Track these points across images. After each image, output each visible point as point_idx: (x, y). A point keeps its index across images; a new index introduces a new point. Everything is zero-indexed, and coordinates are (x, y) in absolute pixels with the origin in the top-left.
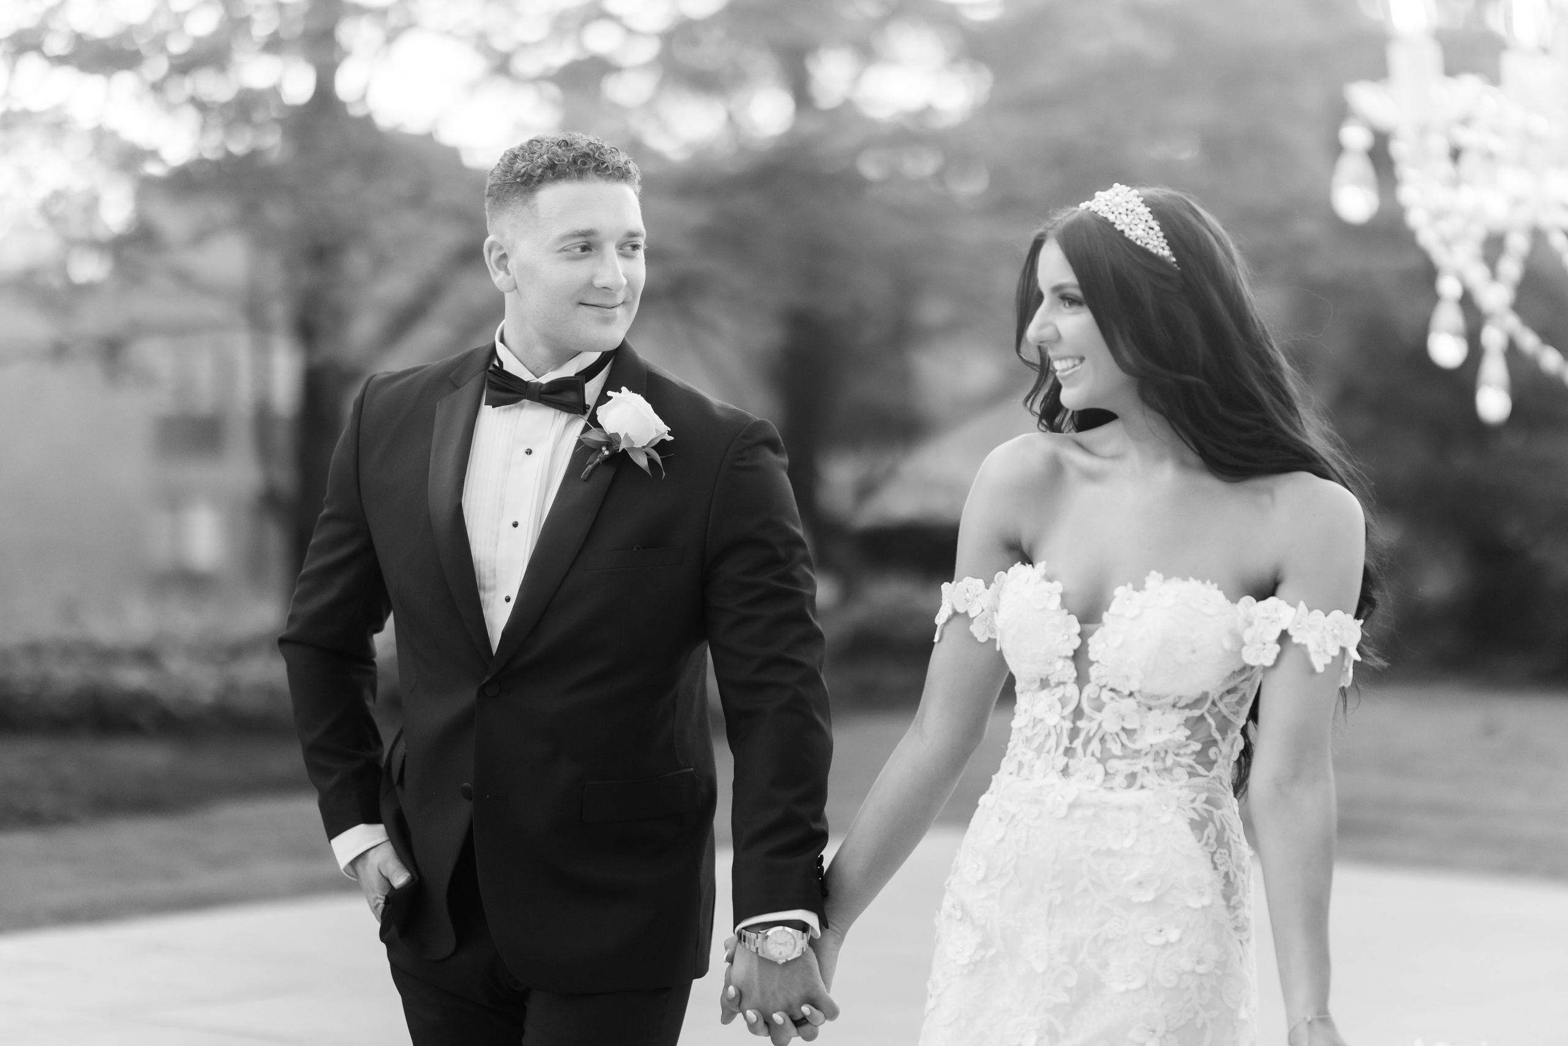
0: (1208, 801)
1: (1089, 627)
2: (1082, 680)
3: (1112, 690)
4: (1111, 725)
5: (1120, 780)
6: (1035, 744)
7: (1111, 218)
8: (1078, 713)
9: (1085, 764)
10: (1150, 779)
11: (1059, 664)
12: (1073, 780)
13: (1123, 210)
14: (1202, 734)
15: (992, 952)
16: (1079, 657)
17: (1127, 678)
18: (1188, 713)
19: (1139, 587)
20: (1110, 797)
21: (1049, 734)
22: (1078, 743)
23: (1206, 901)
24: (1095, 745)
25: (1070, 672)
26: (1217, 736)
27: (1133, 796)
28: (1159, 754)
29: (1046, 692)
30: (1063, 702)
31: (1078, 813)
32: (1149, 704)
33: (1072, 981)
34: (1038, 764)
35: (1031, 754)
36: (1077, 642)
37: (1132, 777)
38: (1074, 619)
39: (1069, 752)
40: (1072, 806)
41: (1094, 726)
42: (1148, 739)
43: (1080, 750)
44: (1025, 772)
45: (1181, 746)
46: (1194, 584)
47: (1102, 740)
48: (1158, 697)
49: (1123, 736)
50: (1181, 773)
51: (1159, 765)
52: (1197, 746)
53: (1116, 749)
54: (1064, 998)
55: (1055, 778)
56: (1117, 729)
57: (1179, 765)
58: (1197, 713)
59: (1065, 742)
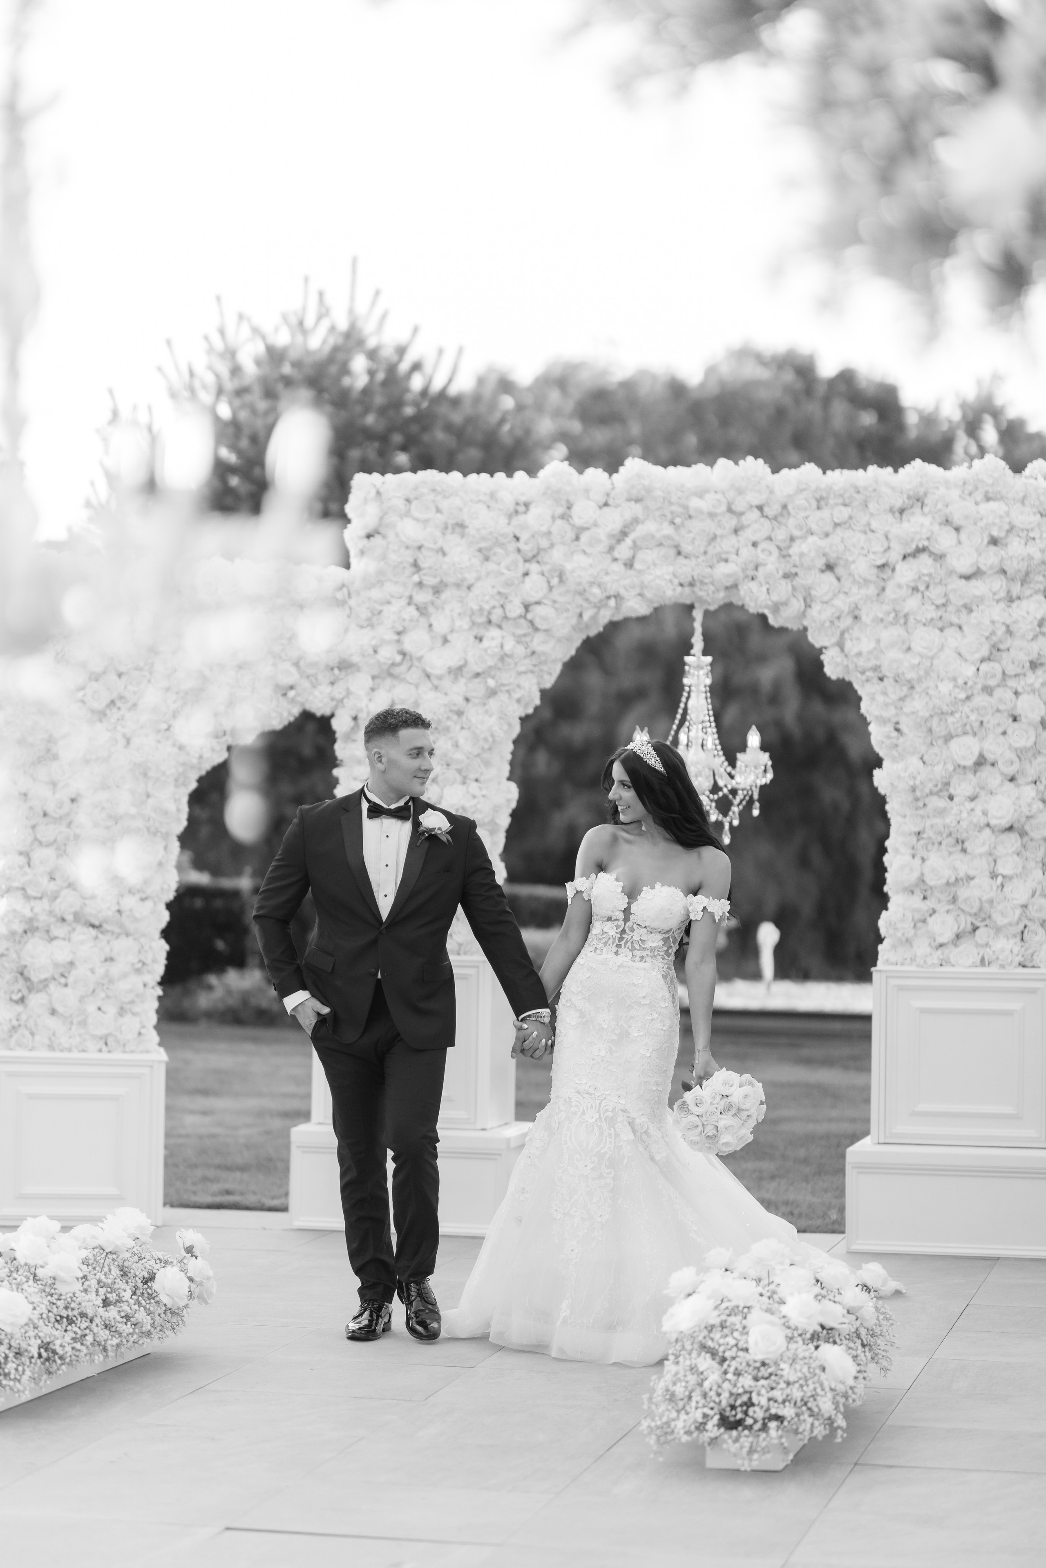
0: (668, 968)
1: (631, 900)
2: (626, 920)
3: (638, 925)
4: (636, 938)
5: (637, 958)
6: (604, 941)
7: (642, 756)
8: (623, 931)
9: (625, 951)
10: (648, 959)
11: (617, 913)
12: (619, 956)
13: (646, 752)
14: (667, 944)
15: (584, 1020)
16: (627, 912)
17: (645, 921)
18: (664, 935)
19: (653, 888)
20: (634, 964)
21: (610, 938)
22: (622, 943)
23: (667, 1005)
24: (629, 944)
25: (622, 916)
26: (672, 945)
27: (642, 965)
28: (652, 949)
29: (610, 922)
30: (617, 927)
31: (622, 969)
32: (651, 931)
33: (618, 1032)
34: (605, 949)
35: (601, 945)
36: (626, 906)
37: (642, 957)
38: (626, 897)
39: (619, 946)
40: (619, 967)
41: (630, 937)
42: (650, 944)
43: (623, 945)
44: (598, 951)
45: (660, 947)
46: (673, 888)
47: (632, 943)
48: (655, 929)
49: (640, 942)
50: (659, 958)
51: (652, 954)
52: (666, 948)
53: (637, 947)
54: (616, 1038)
55: (612, 955)
56: (638, 939)
57: (659, 955)
58: (667, 936)
59: (617, 942)
